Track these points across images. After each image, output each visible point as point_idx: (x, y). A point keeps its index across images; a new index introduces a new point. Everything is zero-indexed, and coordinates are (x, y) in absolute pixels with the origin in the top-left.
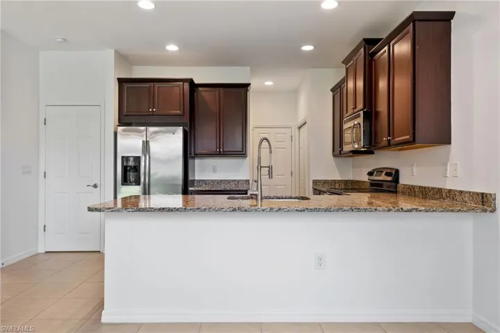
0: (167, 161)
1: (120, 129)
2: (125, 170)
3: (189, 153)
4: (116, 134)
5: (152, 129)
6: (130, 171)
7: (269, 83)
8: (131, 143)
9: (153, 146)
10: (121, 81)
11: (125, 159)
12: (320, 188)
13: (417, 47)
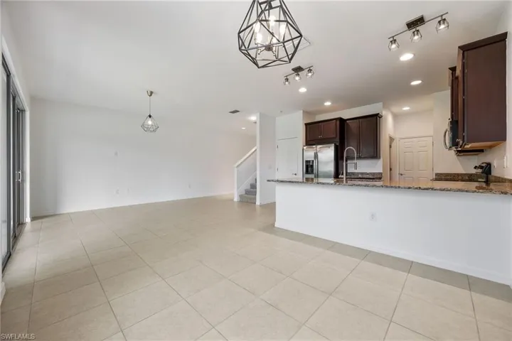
0: (327, 163)
1: (305, 148)
2: (307, 167)
3: (339, 158)
4: (303, 150)
5: (319, 146)
6: (309, 167)
7: (406, 108)
8: (310, 154)
9: (320, 155)
10: (306, 124)
11: (307, 161)
12: (440, 177)
13: (466, 71)
